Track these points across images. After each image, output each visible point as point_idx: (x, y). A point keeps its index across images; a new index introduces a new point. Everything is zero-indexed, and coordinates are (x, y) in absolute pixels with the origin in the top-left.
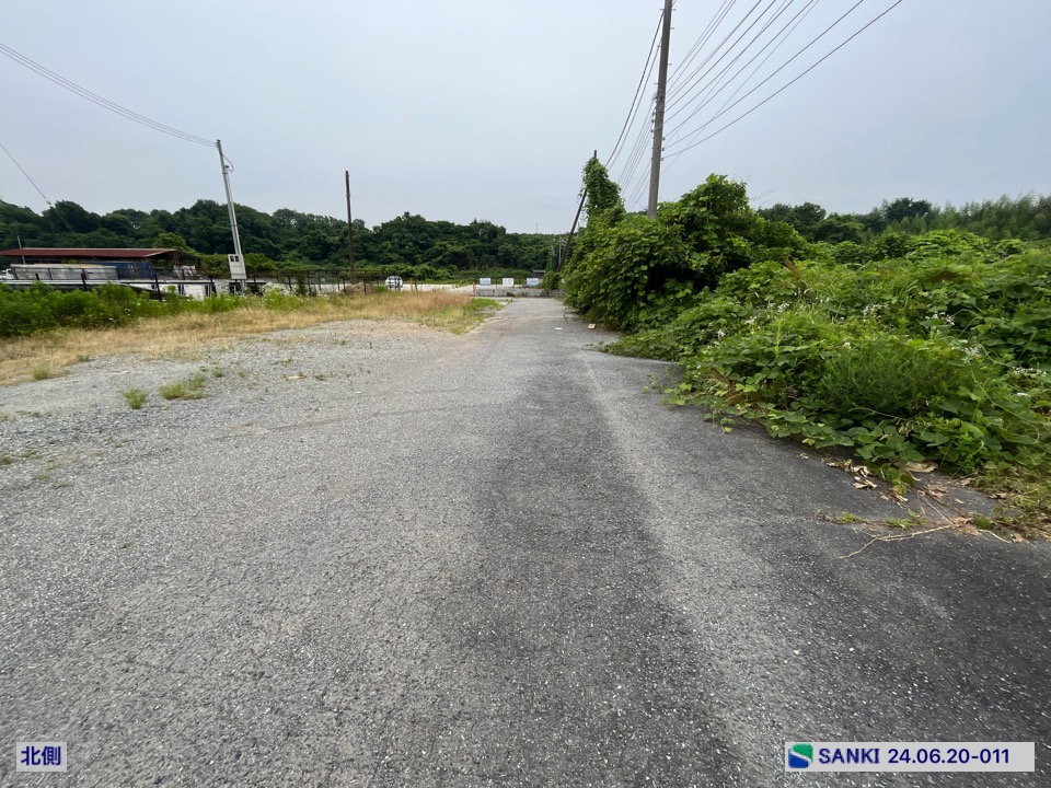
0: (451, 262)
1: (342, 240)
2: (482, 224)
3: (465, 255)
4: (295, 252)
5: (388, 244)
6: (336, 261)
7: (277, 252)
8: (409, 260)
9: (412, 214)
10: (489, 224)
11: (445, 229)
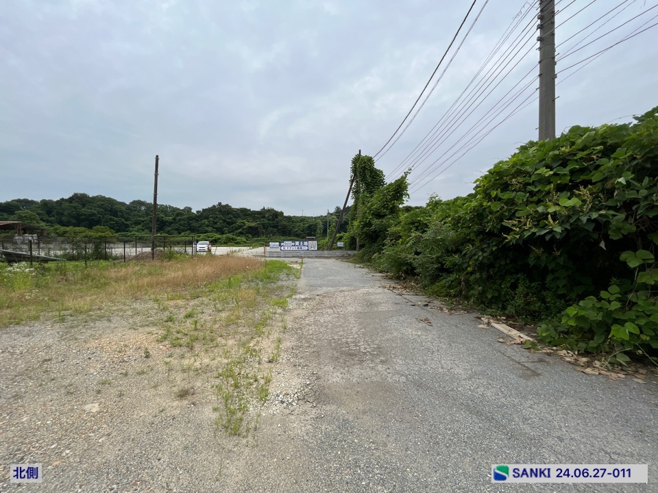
0: (248, 233)
1: (174, 219)
2: (269, 210)
3: (257, 228)
4: (140, 227)
5: (206, 221)
6: (168, 232)
7: (127, 226)
8: (219, 231)
9: (223, 204)
10: (273, 210)
11: (245, 213)
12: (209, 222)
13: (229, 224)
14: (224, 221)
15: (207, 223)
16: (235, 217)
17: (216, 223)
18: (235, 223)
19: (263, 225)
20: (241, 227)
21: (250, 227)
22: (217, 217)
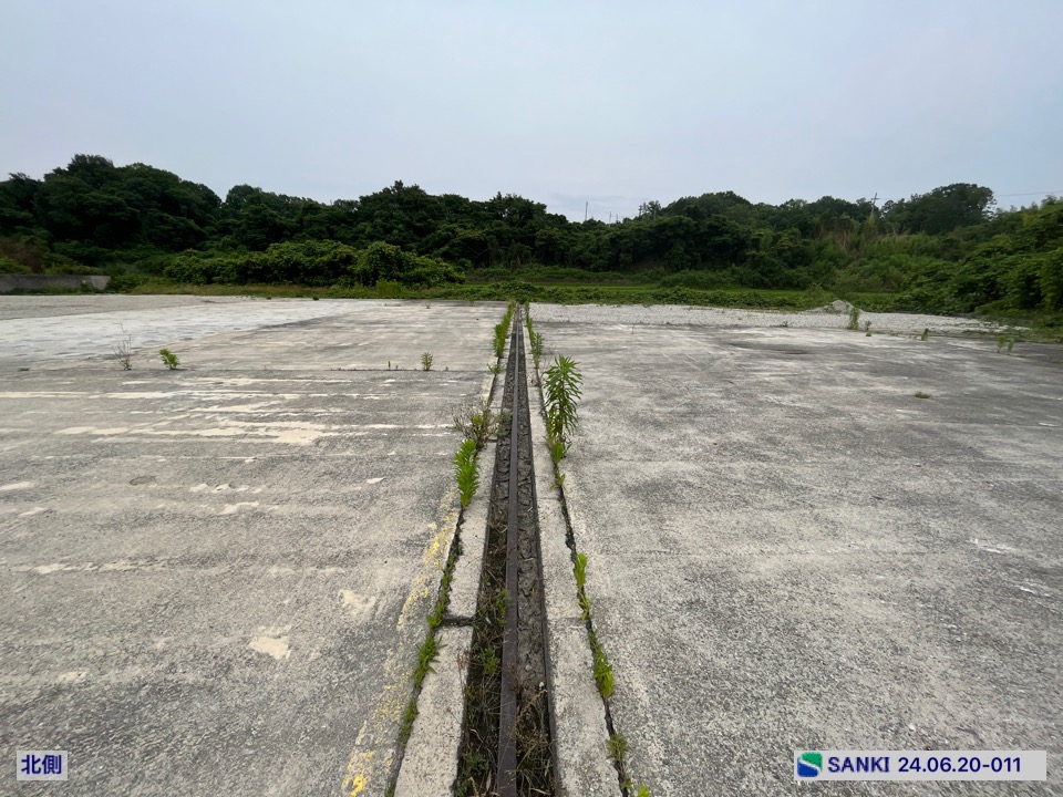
12: (375, 227)
13: (421, 232)
14: (409, 226)
15: (369, 229)
16: (434, 217)
17: (389, 231)
18: (434, 230)
19: (499, 235)
20: (445, 240)
21: (469, 242)
22: (392, 217)
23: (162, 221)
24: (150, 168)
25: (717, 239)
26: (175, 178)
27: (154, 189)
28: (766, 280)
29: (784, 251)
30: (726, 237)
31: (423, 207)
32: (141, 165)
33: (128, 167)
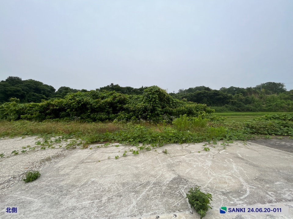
23: (33, 95)
24: (34, 81)
25: (218, 97)
26: (41, 83)
27: (33, 86)
28: (239, 109)
29: (242, 100)
30: (221, 96)
31: (120, 90)
32: (31, 80)
33: (27, 80)
